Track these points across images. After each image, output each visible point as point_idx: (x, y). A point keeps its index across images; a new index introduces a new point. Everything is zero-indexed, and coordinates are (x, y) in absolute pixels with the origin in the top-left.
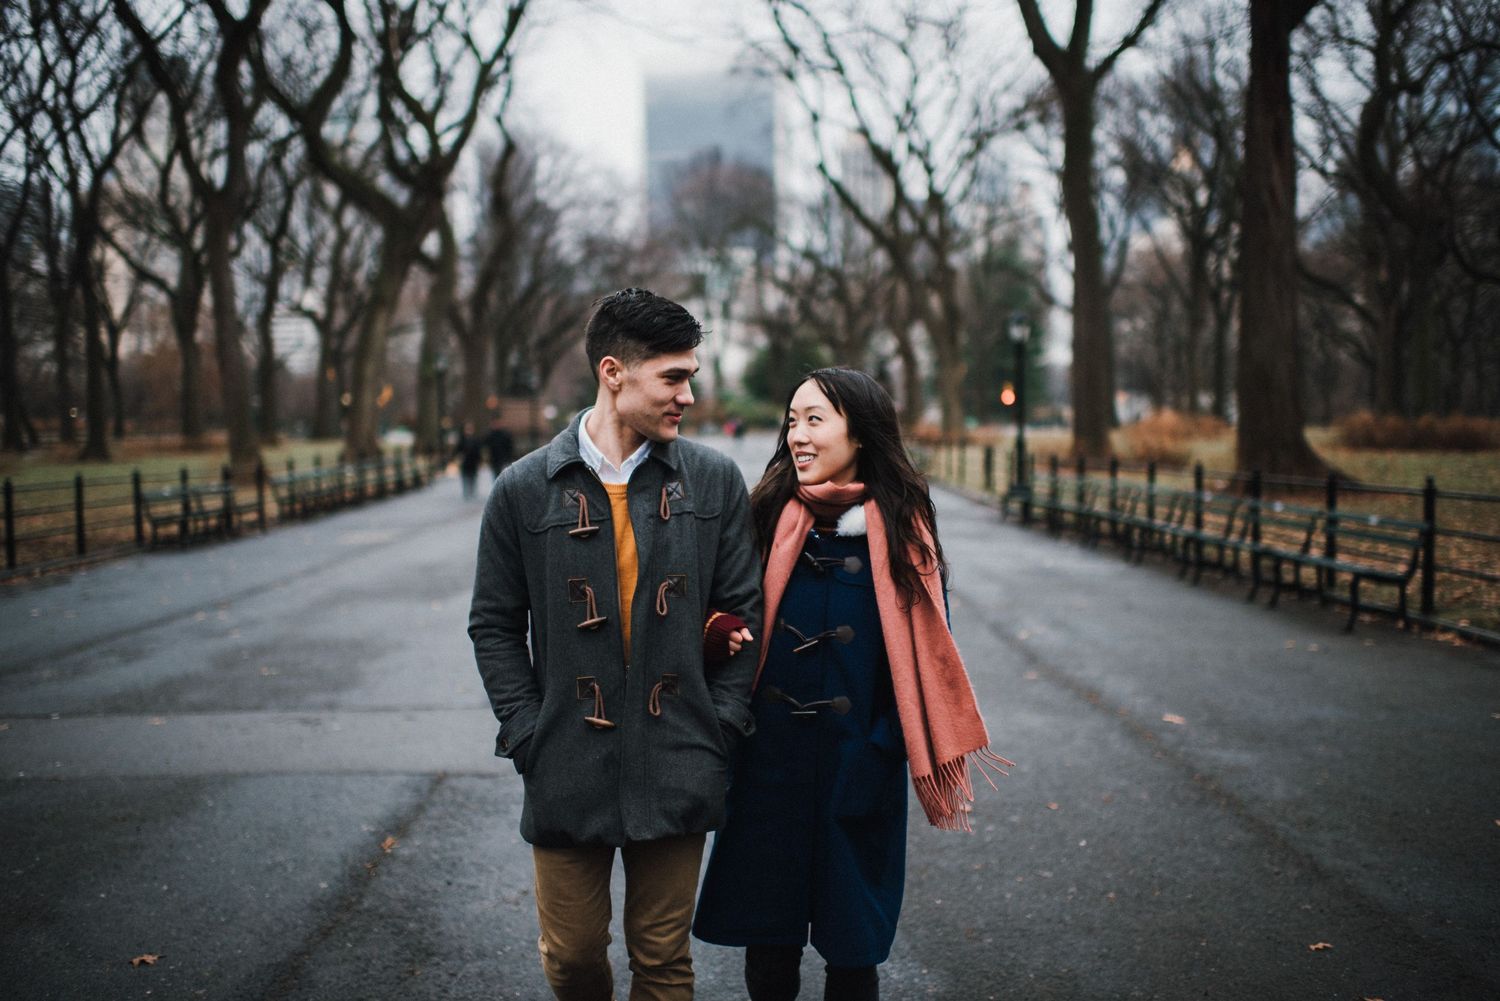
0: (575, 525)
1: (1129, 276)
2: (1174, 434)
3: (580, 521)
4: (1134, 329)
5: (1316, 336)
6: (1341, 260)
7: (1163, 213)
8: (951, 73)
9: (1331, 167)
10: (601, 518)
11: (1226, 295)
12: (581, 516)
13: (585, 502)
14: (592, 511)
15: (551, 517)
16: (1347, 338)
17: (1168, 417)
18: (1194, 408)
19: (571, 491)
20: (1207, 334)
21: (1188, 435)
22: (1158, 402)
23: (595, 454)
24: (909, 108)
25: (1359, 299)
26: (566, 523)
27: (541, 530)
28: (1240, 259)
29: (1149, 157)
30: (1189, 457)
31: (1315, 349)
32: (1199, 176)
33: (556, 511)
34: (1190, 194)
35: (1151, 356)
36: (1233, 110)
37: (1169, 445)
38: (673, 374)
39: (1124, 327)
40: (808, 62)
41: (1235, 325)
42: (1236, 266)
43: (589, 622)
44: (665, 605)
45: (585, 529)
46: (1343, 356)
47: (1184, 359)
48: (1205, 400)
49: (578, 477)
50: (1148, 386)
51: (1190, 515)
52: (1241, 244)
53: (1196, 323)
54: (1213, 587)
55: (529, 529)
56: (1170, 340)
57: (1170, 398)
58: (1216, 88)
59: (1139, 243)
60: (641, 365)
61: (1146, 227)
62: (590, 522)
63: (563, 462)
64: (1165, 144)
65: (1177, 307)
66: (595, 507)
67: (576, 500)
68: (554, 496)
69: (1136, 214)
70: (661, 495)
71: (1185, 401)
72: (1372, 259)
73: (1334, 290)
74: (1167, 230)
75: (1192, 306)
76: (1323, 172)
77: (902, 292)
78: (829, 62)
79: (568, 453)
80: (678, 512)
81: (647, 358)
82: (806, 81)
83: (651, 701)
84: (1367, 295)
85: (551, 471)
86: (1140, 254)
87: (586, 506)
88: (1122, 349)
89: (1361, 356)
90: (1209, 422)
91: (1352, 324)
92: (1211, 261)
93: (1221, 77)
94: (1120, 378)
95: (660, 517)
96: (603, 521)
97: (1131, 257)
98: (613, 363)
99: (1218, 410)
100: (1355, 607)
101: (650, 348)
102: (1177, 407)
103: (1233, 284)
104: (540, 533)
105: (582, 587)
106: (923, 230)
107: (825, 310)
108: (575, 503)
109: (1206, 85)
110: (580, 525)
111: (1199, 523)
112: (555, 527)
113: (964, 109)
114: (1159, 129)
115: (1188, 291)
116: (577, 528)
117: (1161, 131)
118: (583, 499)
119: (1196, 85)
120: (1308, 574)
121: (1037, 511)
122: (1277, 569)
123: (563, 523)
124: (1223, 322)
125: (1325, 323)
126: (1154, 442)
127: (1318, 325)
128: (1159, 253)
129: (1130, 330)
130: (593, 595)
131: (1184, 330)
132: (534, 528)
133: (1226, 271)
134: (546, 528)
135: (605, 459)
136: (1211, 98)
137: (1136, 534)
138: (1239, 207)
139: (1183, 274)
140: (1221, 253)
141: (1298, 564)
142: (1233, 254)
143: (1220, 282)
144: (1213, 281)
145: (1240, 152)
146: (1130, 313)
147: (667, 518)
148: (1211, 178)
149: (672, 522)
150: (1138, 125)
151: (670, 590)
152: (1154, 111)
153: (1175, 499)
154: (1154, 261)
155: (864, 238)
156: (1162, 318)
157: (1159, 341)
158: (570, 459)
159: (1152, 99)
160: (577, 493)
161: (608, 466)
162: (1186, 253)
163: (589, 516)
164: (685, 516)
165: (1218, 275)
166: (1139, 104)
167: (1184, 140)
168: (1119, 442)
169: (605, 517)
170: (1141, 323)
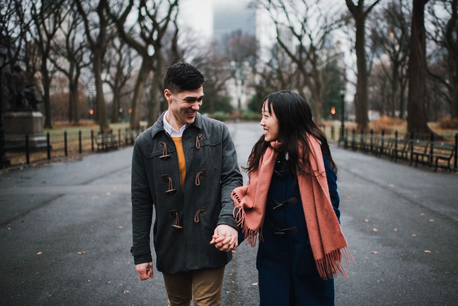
0: (162, 155)
1: (373, 73)
2: (388, 124)
3: (164, 153)
4: (374, 90)
5: (433, 93)
6: (442, 69)
7: (384, 52)
8: (318, 8)
9: (438, 39)
10: (172, 151)
11: (404, 80)
12: (164, 151)
13: (166, 145)
14: (169, 149)
15: (154, 153)
16: (444, 94)
17: (386, 118)
18: (393, 116)
19: (161, 142)
20: (398, 92)
21: (392, 124)
22: (382, 114)
23: (169, 127)
24: (305, 21)
25: (447, 81)
26: (160, 154)
27: (151, 157)
28: (409, 68)
29: (380, 35)
30: (392, 130)
31: (433, 97)
32: (396, 41)
33: (156, 149)
34: (393, 46)
35: (379, 99)
36: (407, 20)
37: (387, 127)
38: (188, 99)
39: (371, 89)
40: (273, 5)
41: (407, 89)
42: (408, 71)
43: (169, 191)
44: (199, 182)
45: (165, 156)
46: (442, 100)
47: (390, 100)
48: (397, 113)
49: (163, 137)
50: (378, 108)
51: (394, 144)
52: (410, 64)
53: (395, 89)
54: (400, 163)
55: (147, 157)
56: (386, 94)
57: (385, 113)
58: (402, 14)
59: (376, 61)
60: (177, 94)
61: (378, 57)
62: (167, 153)
63: (157, 131)
64: (385, 31)
65: (388, 83)
66: (169, 147)
67: (163, 145)
68: (155, 144)
69: (376, 53)
70: (196, 139)
71: (391, 113)
72: (451, 69)
73: (440, 79)
74: (385, 58)
75: (393, 83)
76: (436, 41)
77: (302, 77)
78: (280, 5)
79: (159, 127)
80: (203, 145)
81: (180, 92)
82: (273, 10)
83: (195, 217)
84: (450, 80)
85: (153, 135)
86: (376, 65)
87: (166, 147)
88: (370, 96)
89: (447, 100)
90: (398, 120)
91: (445, 90)
92: (400, 69)
93: (404, 10)
94: (370, 106)
95: (196, 147)
96: (173, 152)
97: (374, 66)
98: (168, 92)
99: (401, 116)
100: (437, 166)
101: (181, 88)
102: (388, 115)
103: (406, 77)
104: (151, 158)
105: (167, 178)
106: (308, 58)
107: (275, 83)
108: (163, 146)
109: (399, 12)
110: (163, 155)
111: (396, 146)
112: (156, 156)
113: (322, 20)
114: (383, 25)
115: (392, 78)
116: (163, 156)
117: (384, 26)
118: (165, 144)
119: (396, 12)
120: (426, 159)
121: (349, 144)
122: (417, 157)
123: (158, 154)
124: (403, 88)
125: (436, 89)
126: (382, 126)
127: (434, 90)
128: (383, 66)
129: (373, 90)
130: (171, 180)
131: (391, 91)
132: (149, 157)
133: (404, 72)
134: (153, 156)
135: (173, 129)
136: (401, 17)
137: (379, 150)
138: (409, 52)
139: (391, 73)
140: (403, 66)
141: (423, 155)
142: (407, 67)
143: (403, 76)
144: (400, 75)
145: (410, 33)
146: (373, 85)
147: (199, 148)
148: (400, 42)
149: (201, 149)
150: (377, 25)
151: (201, 175)
152: (382, 20)
153: (390, 140)
154: (381, 68)
155: (288, 59)
156: (383, 87)
157: (382, 94)
158: (159, 130)
159: (382, 16)
160: (163, 143)
161: (174, 131)
162: (391, 66)
163: (167, 151)
164: (206, 146)
165: (402, 73)
166: (378, 18)
167: (392, 30)
168: (371, 126)
169: (174, 151)
170: (376, 88)
